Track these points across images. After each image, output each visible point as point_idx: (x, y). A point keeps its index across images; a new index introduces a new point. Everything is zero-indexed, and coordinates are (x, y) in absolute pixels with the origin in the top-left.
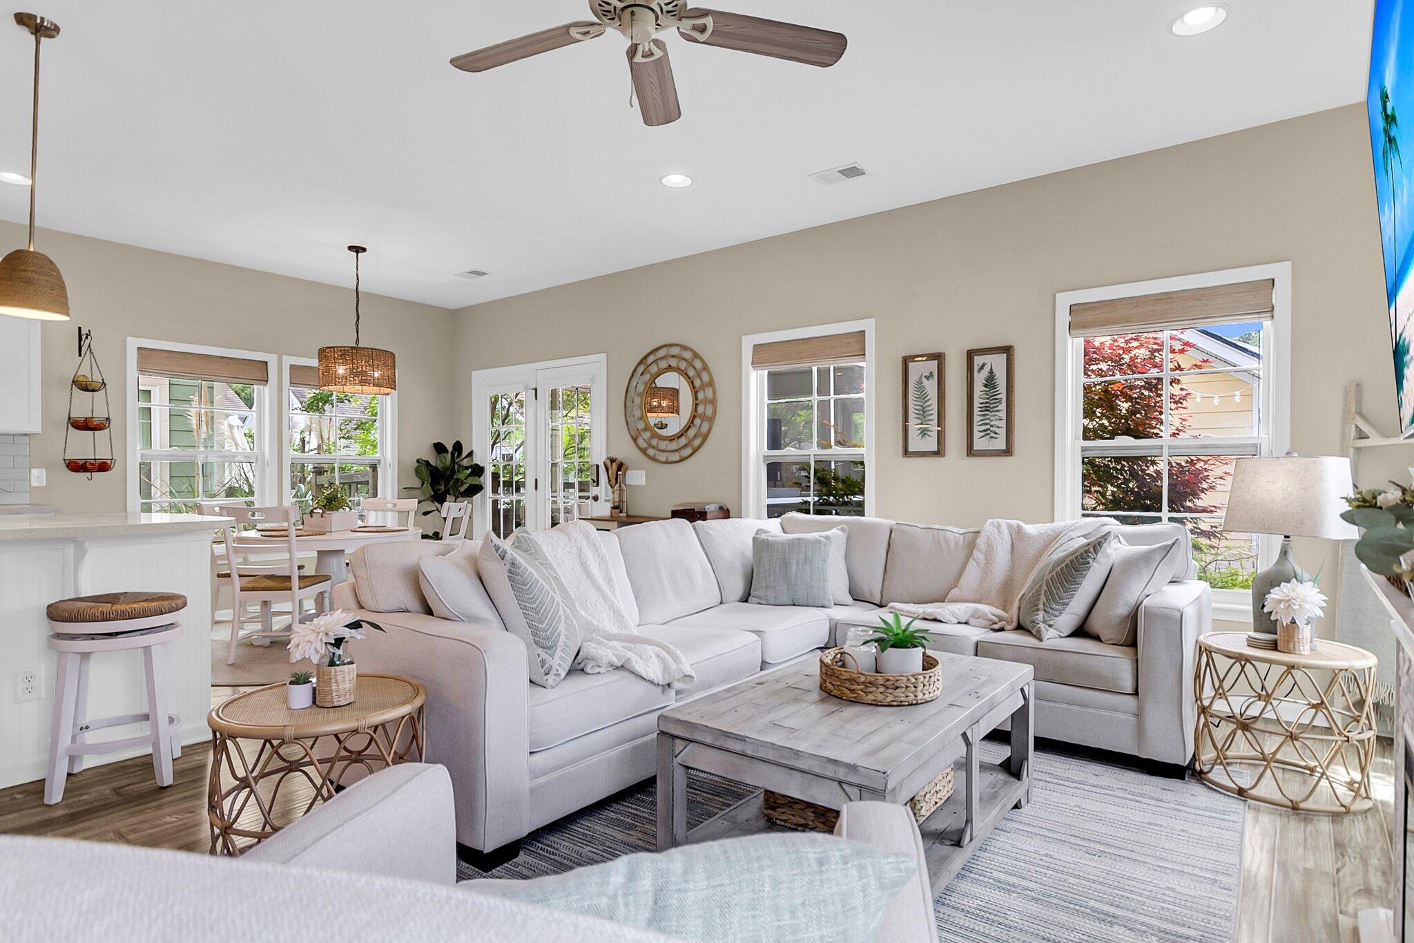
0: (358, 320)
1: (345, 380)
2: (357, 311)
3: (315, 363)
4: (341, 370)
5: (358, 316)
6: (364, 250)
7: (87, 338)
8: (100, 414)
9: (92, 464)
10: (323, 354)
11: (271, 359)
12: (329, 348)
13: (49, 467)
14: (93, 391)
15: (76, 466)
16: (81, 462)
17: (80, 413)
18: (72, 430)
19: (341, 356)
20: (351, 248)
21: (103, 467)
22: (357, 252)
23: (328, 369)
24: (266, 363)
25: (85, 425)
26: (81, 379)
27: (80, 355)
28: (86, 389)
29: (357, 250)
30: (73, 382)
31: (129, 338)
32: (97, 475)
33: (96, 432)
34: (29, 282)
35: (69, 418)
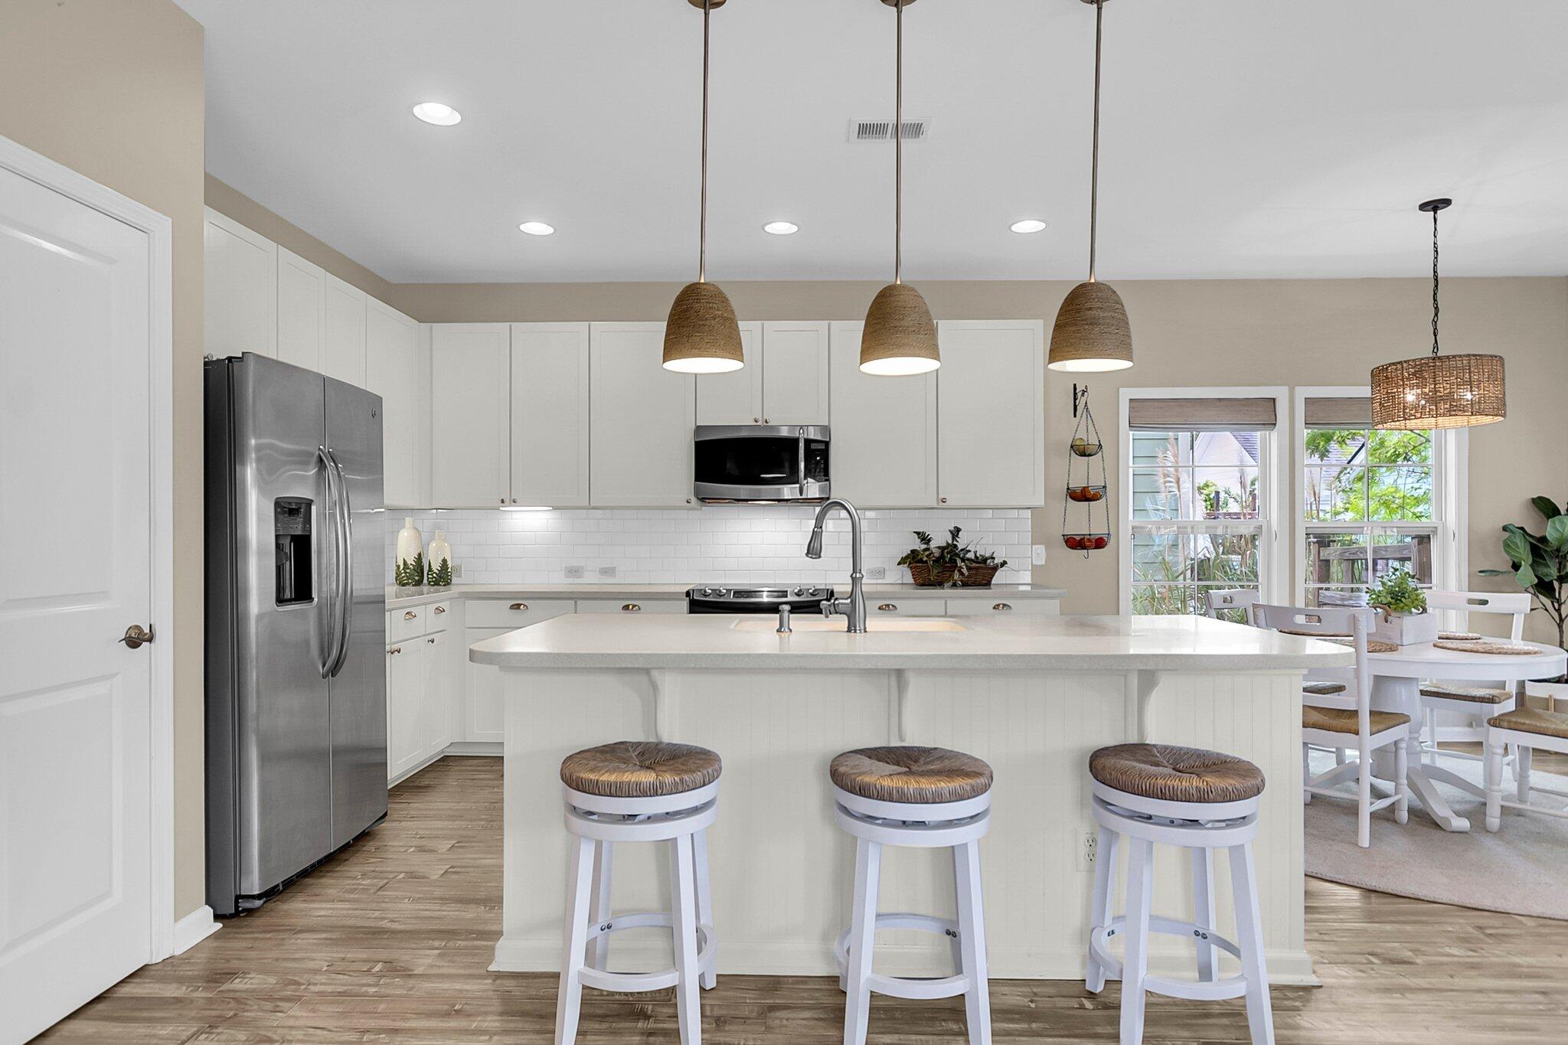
0: (1436, 315)
1: (1418, 411)
2: (1435, 300)
3: (1366, 392)
4: (1410, 397)
5: (1437, 308)
6: (1447, 202)
7: (1083, 395)
8: (1095, 482)
9: (1089, 540)
10: (1381, 376)
11: (1280, 393)
12: (1394, 364)
13: (1049, 545)
14: (1089, 455)
15: (1076, 543)
16: (1078, 538)
17: (1077, 483)
18: (1072, 503)
19: (1414, 374)
20: (1423, 207)
21: (1100, 543)
22: (1435, 210)
23: (1391, 397)
24: (1274, 400)
25: (1082, 496)
26: (1078, 443)
27: (1075, 416)
28: (1083, 454)
29: (1435, 206)
30: (1072, 447)
31: (1121, 390)
32: (1094, 553)
33: (1091, 503)
34: (1094, 323)
35: (1068, 489)
